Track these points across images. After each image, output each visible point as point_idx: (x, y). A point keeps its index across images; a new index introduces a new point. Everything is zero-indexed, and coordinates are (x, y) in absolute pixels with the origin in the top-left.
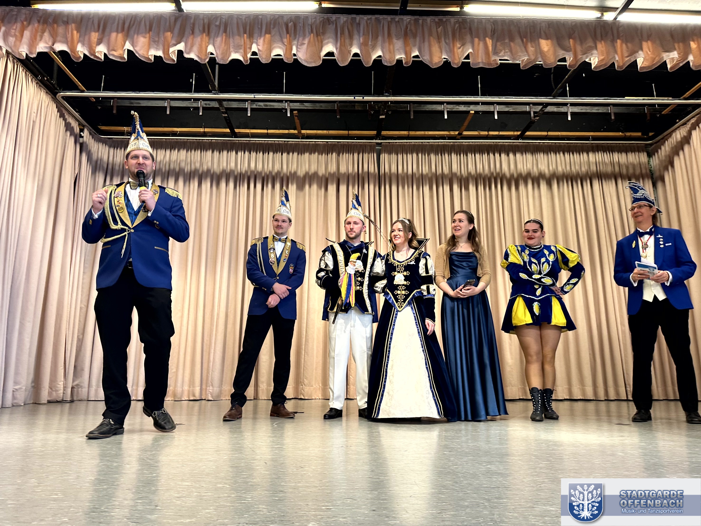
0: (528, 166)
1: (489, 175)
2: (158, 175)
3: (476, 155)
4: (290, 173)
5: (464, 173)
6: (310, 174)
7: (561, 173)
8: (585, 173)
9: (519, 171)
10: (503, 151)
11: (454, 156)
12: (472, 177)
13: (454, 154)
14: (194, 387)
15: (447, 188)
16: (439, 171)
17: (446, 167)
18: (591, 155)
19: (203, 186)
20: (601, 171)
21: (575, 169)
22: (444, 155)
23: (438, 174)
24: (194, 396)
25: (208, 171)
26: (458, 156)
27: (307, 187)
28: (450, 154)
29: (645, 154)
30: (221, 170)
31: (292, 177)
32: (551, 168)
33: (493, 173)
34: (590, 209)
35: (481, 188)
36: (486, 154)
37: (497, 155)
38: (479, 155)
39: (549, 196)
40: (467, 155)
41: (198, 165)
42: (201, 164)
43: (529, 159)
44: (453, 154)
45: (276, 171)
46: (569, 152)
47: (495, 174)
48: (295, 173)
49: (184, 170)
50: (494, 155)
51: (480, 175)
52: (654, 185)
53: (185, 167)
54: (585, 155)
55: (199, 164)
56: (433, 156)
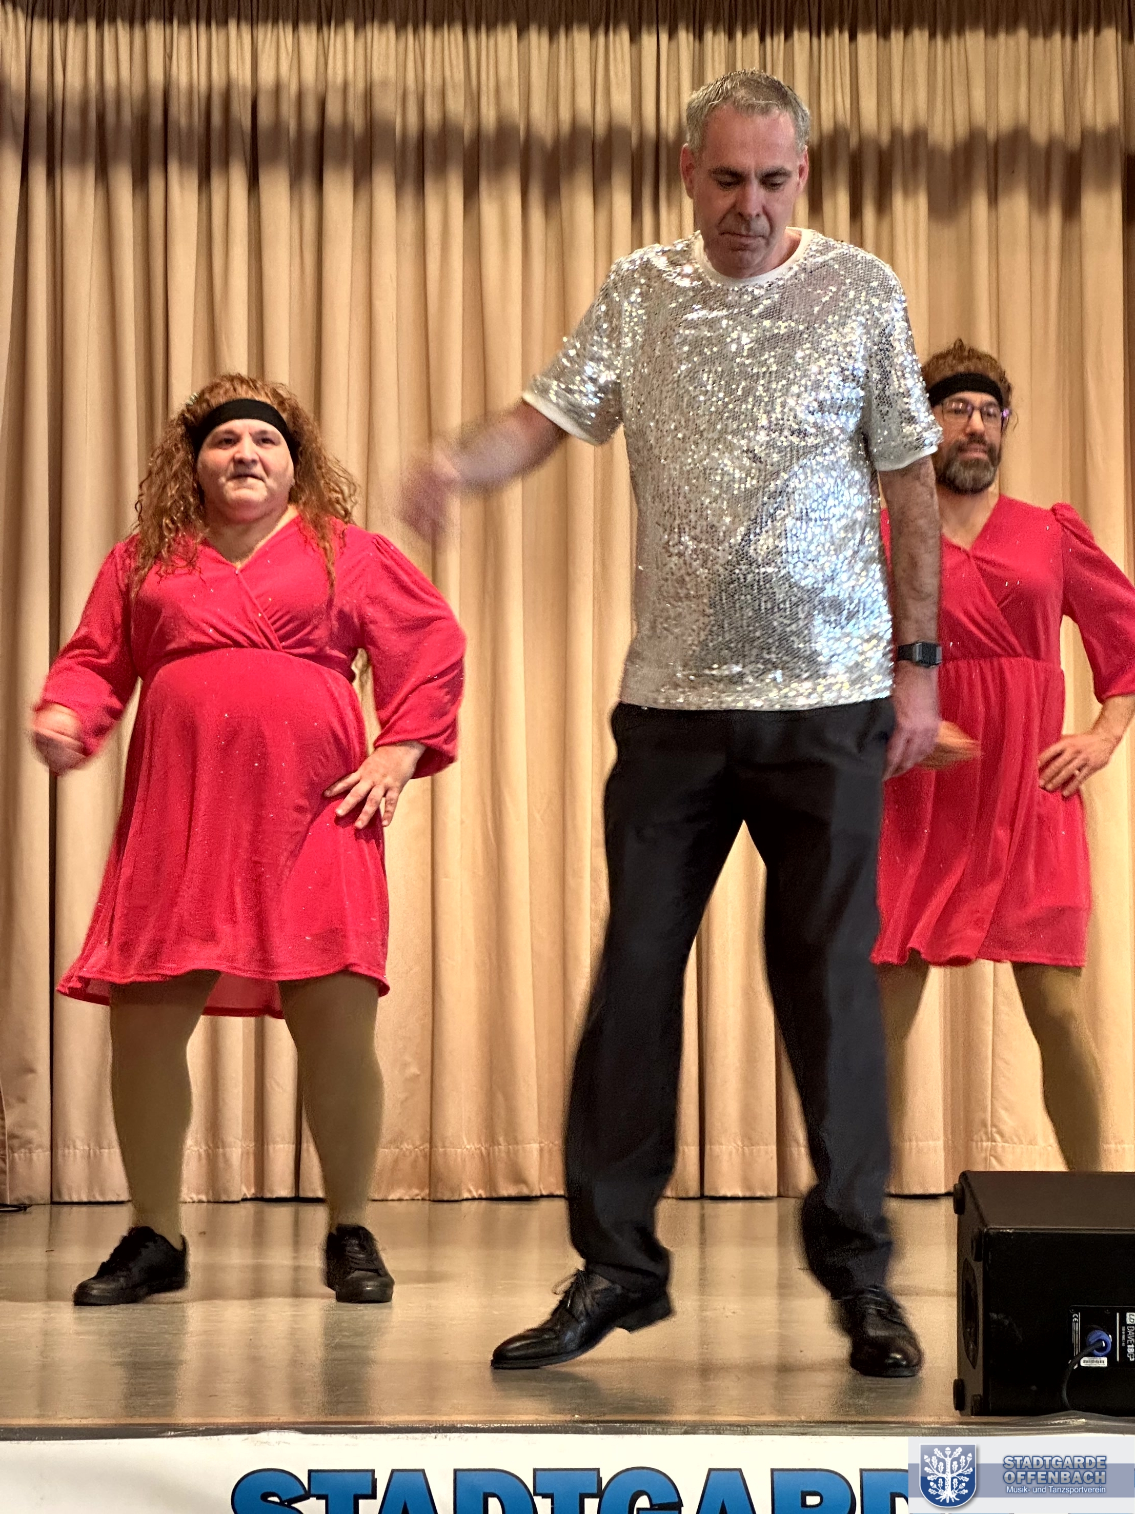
2: (274, 157)
4: (895, 133)
6: (991, 135)
14: (513, 1139)
19: (489, 210)
24: (518, 1178)
25: (504, 130)
27: (980, 203)
30: (566, 127)
31: (908, 156)
41: (457, 105)
42: (474, 100)
45: (827, 125)
48: (919, 136)
49: (395, 130)
53: (395, 114)
55: (462, 100)
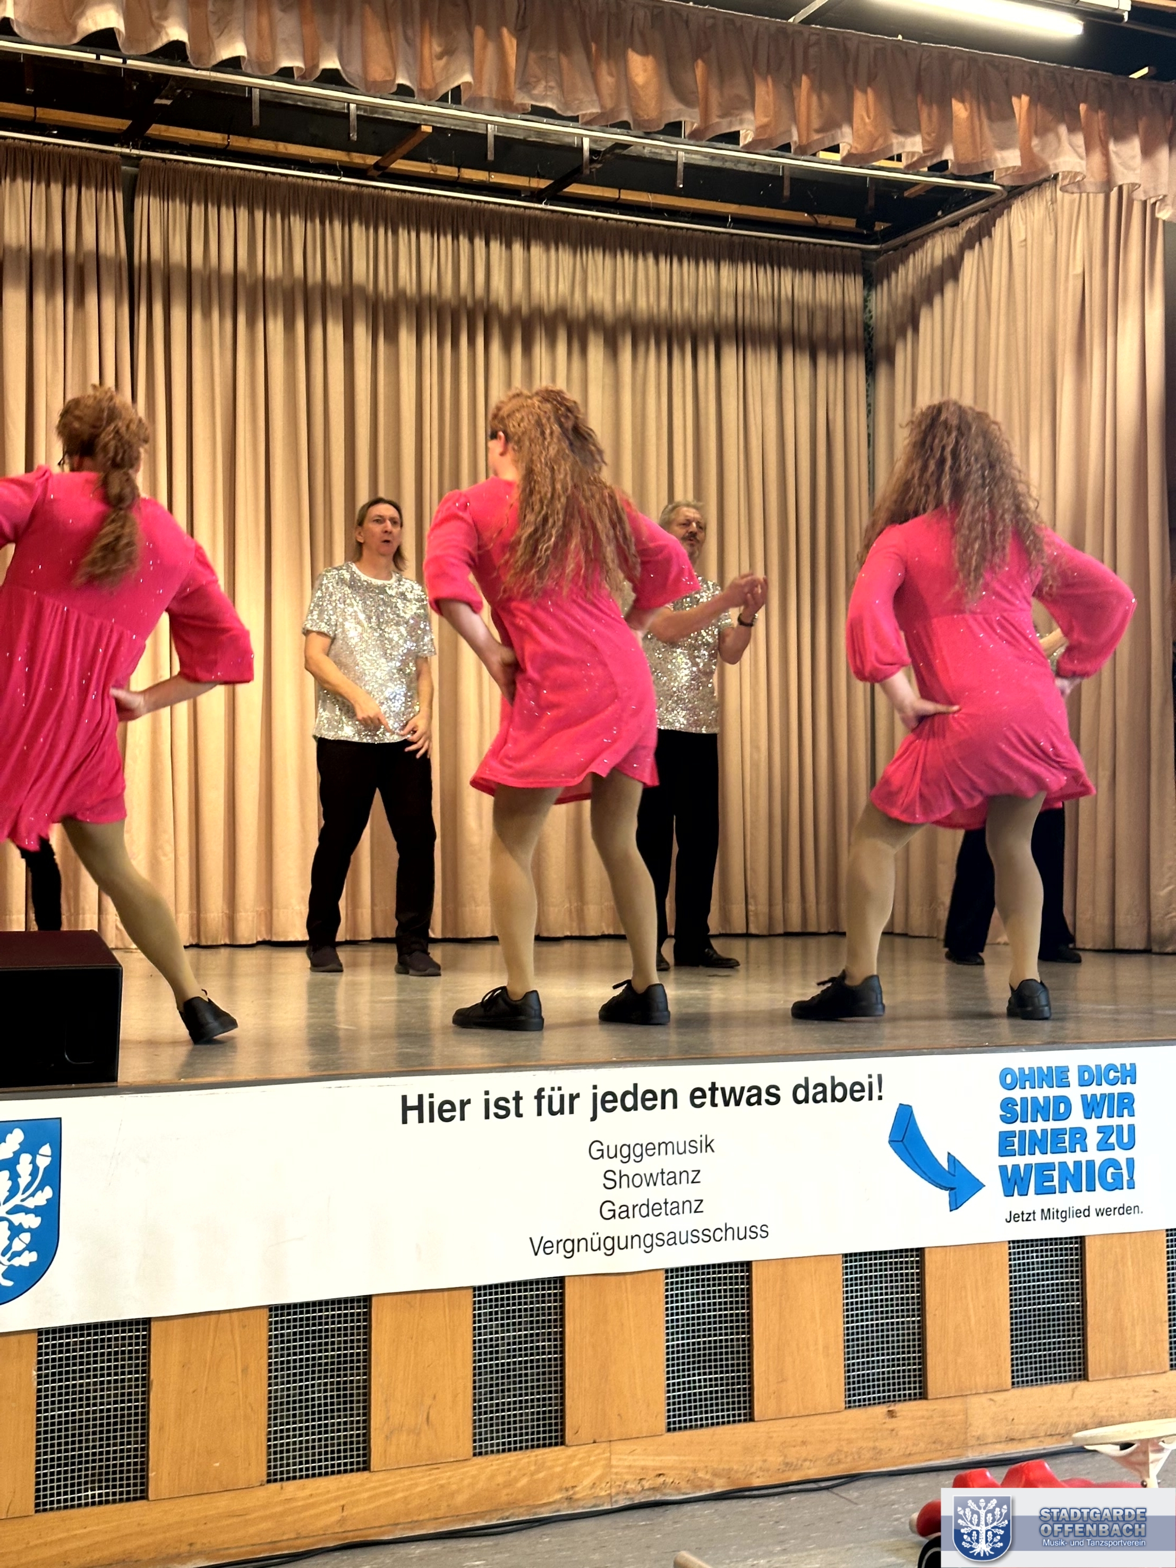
0: (561, 286)
1: (454, 303)
3: (422, 235)
5: (385, 288)
7: (645, 316)
8: (705, 321)
9: (535, 301)
10: (495, 234)
11: (358, 230)
12: (408, 302)
13: (361, 224)
15: (336, 333)
16: (315, 276)
17: (336, 265)
18: (725, 269)
20: (747, 321)
21: (681, 308)
22: (331, 222)
23: (310, 281)
26: (371, 231)
28: (347, 221)
29: (860, 280)
32: (619, 298)
33: (465, 300)
34: (707, 428)
35: (431, 342)
36: (449, 238)
37: (479, 243)
38: (429, 235)
39: (609, 381)
40: (395, 233)
43: (566, 264)
44: (355, 225)
46: (669, 254)
47: (469, 300)
50: (471, 241)
51: (430, 298)
52: (871, 371)
54: (711, 267)
56: (297, 224)
